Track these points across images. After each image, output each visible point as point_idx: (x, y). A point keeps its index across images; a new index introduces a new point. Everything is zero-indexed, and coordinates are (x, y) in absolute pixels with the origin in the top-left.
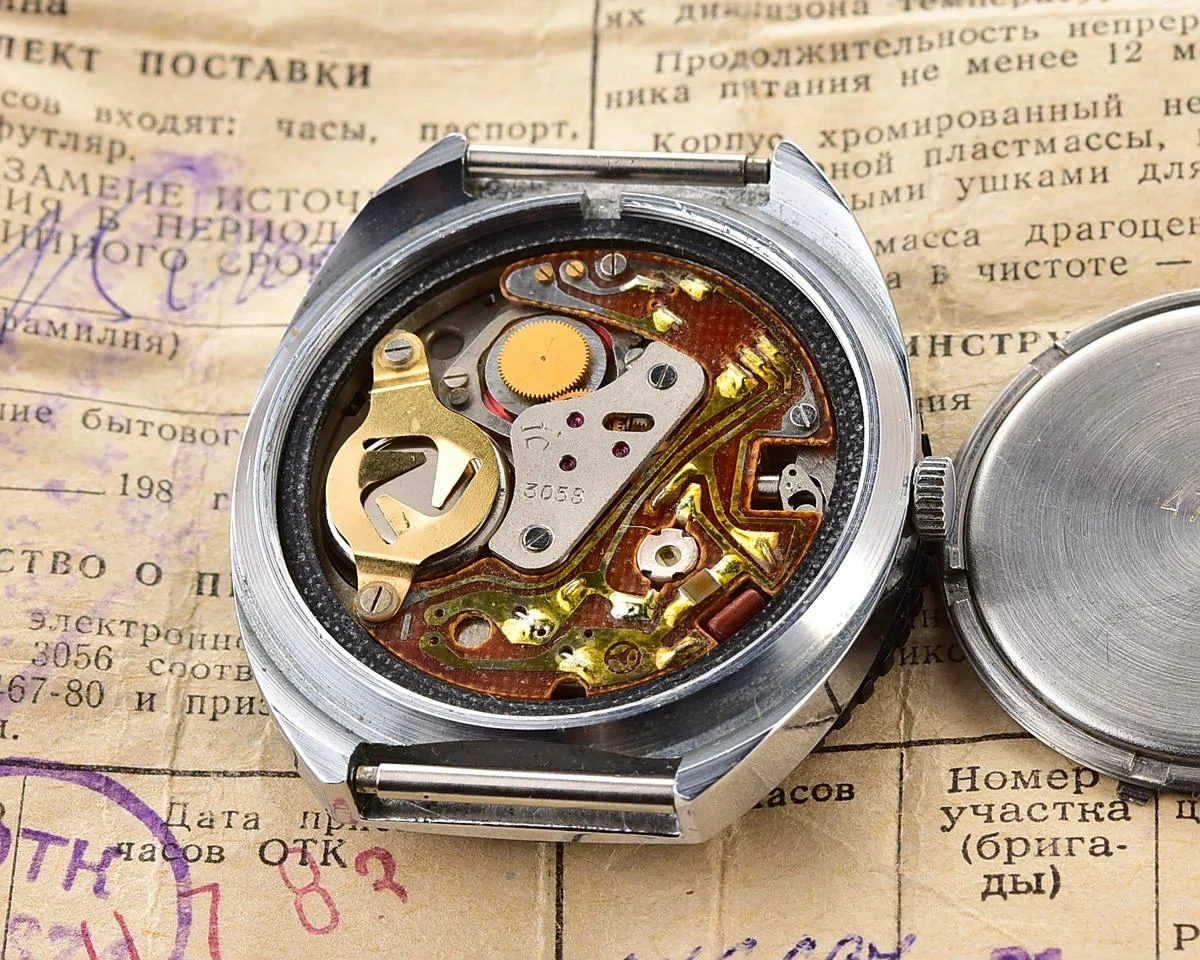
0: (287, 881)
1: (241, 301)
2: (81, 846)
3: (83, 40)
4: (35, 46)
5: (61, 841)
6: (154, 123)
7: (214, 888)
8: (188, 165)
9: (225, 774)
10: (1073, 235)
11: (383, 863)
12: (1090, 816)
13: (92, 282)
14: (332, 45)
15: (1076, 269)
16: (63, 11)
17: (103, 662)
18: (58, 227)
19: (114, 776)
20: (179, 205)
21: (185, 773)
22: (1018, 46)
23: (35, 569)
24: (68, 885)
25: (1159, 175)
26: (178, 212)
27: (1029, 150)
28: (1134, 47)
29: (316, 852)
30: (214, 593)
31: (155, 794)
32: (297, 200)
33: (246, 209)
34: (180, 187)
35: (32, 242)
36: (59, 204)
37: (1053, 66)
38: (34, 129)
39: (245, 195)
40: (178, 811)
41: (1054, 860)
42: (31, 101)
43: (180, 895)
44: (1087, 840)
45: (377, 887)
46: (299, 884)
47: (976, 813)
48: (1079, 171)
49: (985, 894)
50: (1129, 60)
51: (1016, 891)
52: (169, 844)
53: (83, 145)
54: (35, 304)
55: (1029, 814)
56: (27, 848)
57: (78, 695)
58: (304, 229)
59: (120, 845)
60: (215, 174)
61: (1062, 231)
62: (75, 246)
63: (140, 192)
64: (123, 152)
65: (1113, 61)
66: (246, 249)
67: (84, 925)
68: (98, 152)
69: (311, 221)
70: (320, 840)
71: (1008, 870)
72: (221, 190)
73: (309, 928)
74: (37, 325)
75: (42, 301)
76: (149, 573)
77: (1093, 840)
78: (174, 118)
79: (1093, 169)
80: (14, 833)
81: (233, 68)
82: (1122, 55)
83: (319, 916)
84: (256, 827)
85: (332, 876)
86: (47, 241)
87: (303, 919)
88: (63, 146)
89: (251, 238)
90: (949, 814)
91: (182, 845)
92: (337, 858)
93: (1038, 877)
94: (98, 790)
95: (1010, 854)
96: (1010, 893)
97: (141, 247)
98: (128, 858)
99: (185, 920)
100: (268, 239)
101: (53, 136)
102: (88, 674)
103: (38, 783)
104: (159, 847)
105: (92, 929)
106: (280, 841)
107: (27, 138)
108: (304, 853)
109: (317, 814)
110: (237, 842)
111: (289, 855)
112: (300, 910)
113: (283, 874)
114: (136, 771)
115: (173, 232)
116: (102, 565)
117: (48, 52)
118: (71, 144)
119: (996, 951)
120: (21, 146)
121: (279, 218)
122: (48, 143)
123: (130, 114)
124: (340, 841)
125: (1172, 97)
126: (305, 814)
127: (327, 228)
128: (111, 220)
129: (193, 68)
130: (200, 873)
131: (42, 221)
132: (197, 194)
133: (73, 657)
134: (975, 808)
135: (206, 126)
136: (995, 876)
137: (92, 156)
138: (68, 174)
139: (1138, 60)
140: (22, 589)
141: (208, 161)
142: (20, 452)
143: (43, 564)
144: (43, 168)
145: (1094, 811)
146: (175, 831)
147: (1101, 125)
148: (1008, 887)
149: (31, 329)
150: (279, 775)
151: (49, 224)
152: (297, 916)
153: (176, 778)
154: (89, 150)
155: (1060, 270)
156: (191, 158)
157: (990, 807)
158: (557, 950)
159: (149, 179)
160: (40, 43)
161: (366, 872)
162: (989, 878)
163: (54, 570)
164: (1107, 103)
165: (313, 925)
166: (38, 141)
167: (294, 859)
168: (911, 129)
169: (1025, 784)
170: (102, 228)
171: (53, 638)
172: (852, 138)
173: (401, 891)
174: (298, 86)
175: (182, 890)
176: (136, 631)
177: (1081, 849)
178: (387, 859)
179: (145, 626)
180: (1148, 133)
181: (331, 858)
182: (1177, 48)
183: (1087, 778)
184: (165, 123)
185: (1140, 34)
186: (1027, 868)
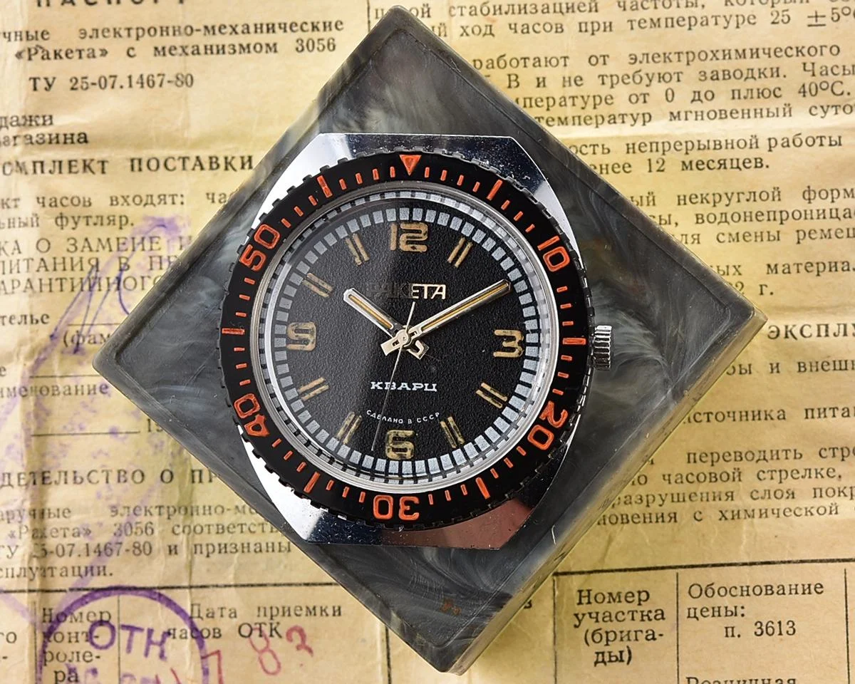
2: (150, 632)
3: (98, 156)
4: (73, 163)
5: (140, 630)
6: (141, 201)
7: (218, 653)
8: (162, 224)
9: (217, 586)
11: (300, 635)
12: (645, 618)
13: (120, 305)
14: (231, 146)
16: (86, 141)
17: (149, 531)
18: (99, 274)
19: (163, 592)
20: (159, 249)
21: (197, 587)
22: (600, 158)
23: (110, 481)
24: (146, 654)
26: (159, 253)
28: (661, 162)
29: (266, 630)
30: (201, 481)
31: (184, 599)
34: (159, 237)
35: (86, 287)
36: (97, 259)
37: (618, 172)
38: (79, 217)
40: (196, 608)
41: (629, 643)
42: (76, 201)
43: (203, 658)
44: (644, 631)
45: (298, 648)
46: (260, 648)
47: (591, 617)
49: (596, 663)
50: (658, 171)
51: (610, 661)
52: (194, 628)
53: (106, 221)
54: (92, 325)
55: (616, 617)
56: (124, 635)
57: (140, 550)
59: (169, 630)
60: (176, 229)
62: (109, 284)
63: (139, 244)
64: (127, 221)
65: (650, 171)
67: (157, 677)
68: (114, 224)
70: (267, 623)
71: (607, 649)
72: (181, 238)
73: (267, 672)
74: (94, 338)
75: (96, 322)
76: (167, 475)
77: (647, 632)
78: (152, 196)
80: (116, 627)
81: (179, 164)
82: (655, 167)
83: (272, 667)
84: (235, 617)
85: (276, 643)
86: (94, 284)
87: (263, 667)
88: (95, 224)
90: (578, 618)
91: (200, 629)
92: (277, 633)
93: (621, 652)
94: (155, 599)
95: (608, 640)
96: (608, 662)
97: (143, 278)
98: (174, 638)
99: (206, 672)
101: (90, 219)
102: (142, 539)
103: (126, 599)
104: (189, 631)
105: (162, 680)
106: (248, 624)
108: (260, 630)
109: (265, 609)
111: (253, 632)
112: (261, 662)
113: (251, 643)
114: (172, 588)
115: (158, 266)
116: (143, 475)
117: (81, 166)
118: (99, 222)
120: (74, 229)
122: (87, 224)
123: (128, 196)
124: (278, 623)
125: (681, 193)
126: (259, 608)
128: (125, 264)
129: (158, 166)
130: (210, 644)
131: (90, 273)
132: (168, 241)
133: (134, 530)
134: (590, 614)
135: (169, 200)
136: (600, 653)
137: (111, 227)
138: (100, 240)
139: (663, 171)
140: (104, 493)
141: (172, 221)
142: (95, 412)
143: (113, 478)
144: (86, 240)
145: (648, 615)
146: (196, 620)
148: (607, 659)
149: (92, 341)
150: (244, 586)
151: (93, 274)
152: (261, 666)
153: (193, 590)
156: (162, 220)
157: (597, 613)
159: (142, 236)
160: (76, 161)
161: (292, 640)
162: (598, 653)
163: (119, 481)
164: (648, 197)
165: (269, 671)
166: (82, 223)
167: (256, 633)
169: (614, 600)
170: (121, 270)
171: (123, 520)
173: (310, 651)
174: (215, 171)
175: (203, 655)
176: (164, 511)
177: (642, 636)
178: (301, 632)
179: (168, 507)
180: (670, 216)
181: (274, 633)
182: (684, 163)
183: (644, 596)
184: (147, 200)
185: (664, 154)
186: (615, 648)
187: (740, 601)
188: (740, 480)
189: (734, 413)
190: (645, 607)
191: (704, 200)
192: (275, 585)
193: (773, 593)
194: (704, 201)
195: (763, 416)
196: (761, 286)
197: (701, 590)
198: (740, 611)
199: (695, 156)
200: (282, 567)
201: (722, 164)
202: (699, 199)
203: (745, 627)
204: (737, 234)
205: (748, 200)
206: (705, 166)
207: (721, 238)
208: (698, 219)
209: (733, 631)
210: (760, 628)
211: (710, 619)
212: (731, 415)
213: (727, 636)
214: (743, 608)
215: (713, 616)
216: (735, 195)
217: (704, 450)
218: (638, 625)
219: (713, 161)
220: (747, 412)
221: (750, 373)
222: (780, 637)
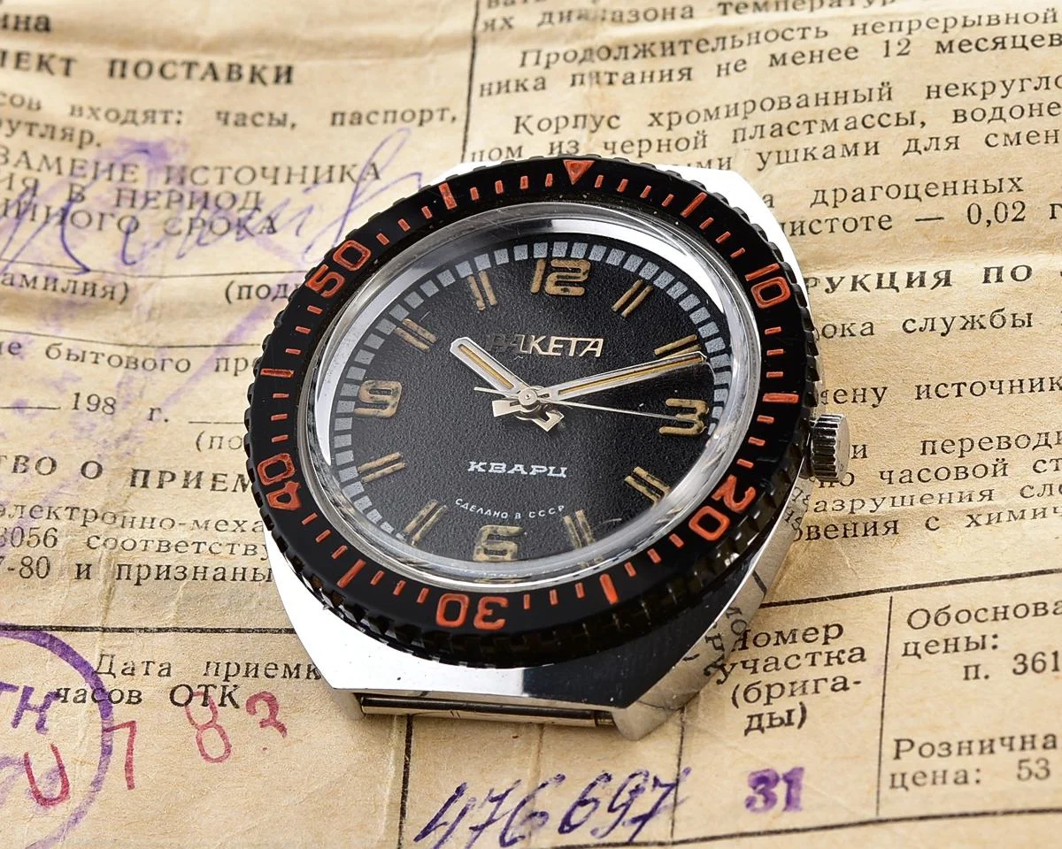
0: (190, 719)
1: (180, 257)
2: (28, 691)
3: (62, 51)
4: (24, 57)
5: (12, 688)
6: (118, 116)
7: (132, 725)
8: (144, 149)
9: (146, 630)
10: (849, 198)
11: (269, 705)
12: (834, 661)
13: (60, 244)
14: (262, 51)
15: (850, 226)
16: (47, 29)
17: (50, 541)
18: (35, 200)
19: (56, 634)
20: (135, 181)
21: (114, 630)
22: (812, 43)
23: (1, 470)
24: (15, 724)
25: (920, 148)
26: (134, 186)
27: (816, 128)
28: (905, 43)
29: (215, 695)
30: (145, 485)
31: (89, 648)
32: (229, 175)
33: (188, 183)
34: (136, 166)
35: (12, 213)
36: (36, 182)
37: (838, 59)
38: (19, 123)
39: (188, 172)
40: (106, 661)
41: (802, 699)
42: (17, 101)
43: (105, 730)
44: (830, 679)
45: (263, 724)
46: (200, 722)
47: (744, 667)
48: (855, 145)
49: (748, 730)
50: (899, 54)
51: (771, 726)
53: (59, 134)
54: (12, 261)
55: (786, 664)
57: (31, 569)
58: (234, 198)
59: (59, 690)
60: (164, 155)
61: (840, 195)
62: (48, 215)
63: (104, 171)
64: (92, 139)
65: (887, 55)
66: (187, 215)
67: (26, 756)
68: (71, 140)
69: (240, 191)
70: (218, 686)
71: (766, 710)
72: (169, 168)
73: (207, 757)
74: (12, 279)
75: (19, 259)
76: (91, 469)
77: (834, 680)
78: (134, 112)
79: (867, 144)
81: (182, 71)
82: (894, 50)
83: (214, 746)
84: (168, 675)
85: (227, 715)
86: (25, 211)
87: (202, 750)
88: (42, 136)
89: (191, 207)
90: (724, 670)
91: (108, 690)
92: (232, 700)
93: (790, 712)
94: (44, 646)
95: (769, 697)
96: (768, 727)
97: (102, 215)
98: (65, 701)
99: (107, 751)
100: (205, 207)
101: (34, 128)
102: (37, 552)
104: (90, 691)
105: (33, 759)
106: (187, 686)
107: (13, 130)
108: (206, 696)
109: (218, 664)
110: (153, 688)
111: (194, 698)
112: (200, 743)
113: (188, 714)
114: (74, 629)
115: (129, 203)
116: (54, 464)
117: (34, 61)
118: (49, 134)
119: (753, 774)
120: (8, 136)
121: (214, 190)
122: (30, 134)
123: (99, 109)
124: (235, 686)
125: (933, 84)
126: (208, 663)
127: (253, 196)
128: (79, 194)
129: (150, 72)
130: (121, 712)
131: (22, 195)
132: (150, 172)
133: (26, 538)
134: (744, 663)
135: (159, 118)
136: (756, 716)
137: (66, 143)
138: (45, 158)
139: (907, 54)
141: (160, 145)
143: (7, 466)
144: (25, 153)
145: (838, 657)
146: (102, 677)
147: (876, 107)
148: (766, 722)
149: (8, 282)
150: (189, 630)
151: (27, 198)
152: (198, 748)
153: (107, 634)
154: (63, 138)
155: (838, 226)
156: (145, 144)
157: (756, 661)
158: (404, 777)
159: (112, 161)
160: (28, 54)
161: (255, 712)
162: (751, 717)
163: (15, 470)
164: (881, 89)
165: (210, 756)
166: (22, 132)
167: (198, 700)
168: (723, 112)
169: (785, 641)
170: (71, 200)
171: (11, 524)
172: (675, 119)
173: (282, 729)
174: (234, 84)
175: (106, 726)
176: (79, 515)
177: (825, 687)
178: (272, 702)
179: (86, 511)
180: (913, 113)
181: (227, 700)
182: (939, 43)
183: (833, 632)
184: (127, 116)
185: (910, 33)
186: (780, 707)
187: (989, 628)
188: (1004, 474)
189: (1000, 382)
190: (835, 646)
191: (968, 90)
192: (239, 631)
193: (1046, 612)
194: (968, 92)
195: (1047, 385)
196: (1053, 206)
197: (929, 617)
198: (990, 642)
199: (957, 34)
200: (254, 604)
201: (999, 43)
202: (961, 90)
203: (997, 663)
204: (1018, 134)
205: (1036, 88)
206: (973, 47)
207: (992, 140)
208: (956, 116)
209: (977, 671)
210: (1023, 663)
211: (940, 656)
212: (996, 385)
213: (967, 678)
214: (995, 636)
215: (946, 651)
216: (1018, 83)
217: (949, 435)
218: (821, 670)
219: (985, 40)
220: (1021, 381)
221: (1029, 325)
222: (1056, 673)
